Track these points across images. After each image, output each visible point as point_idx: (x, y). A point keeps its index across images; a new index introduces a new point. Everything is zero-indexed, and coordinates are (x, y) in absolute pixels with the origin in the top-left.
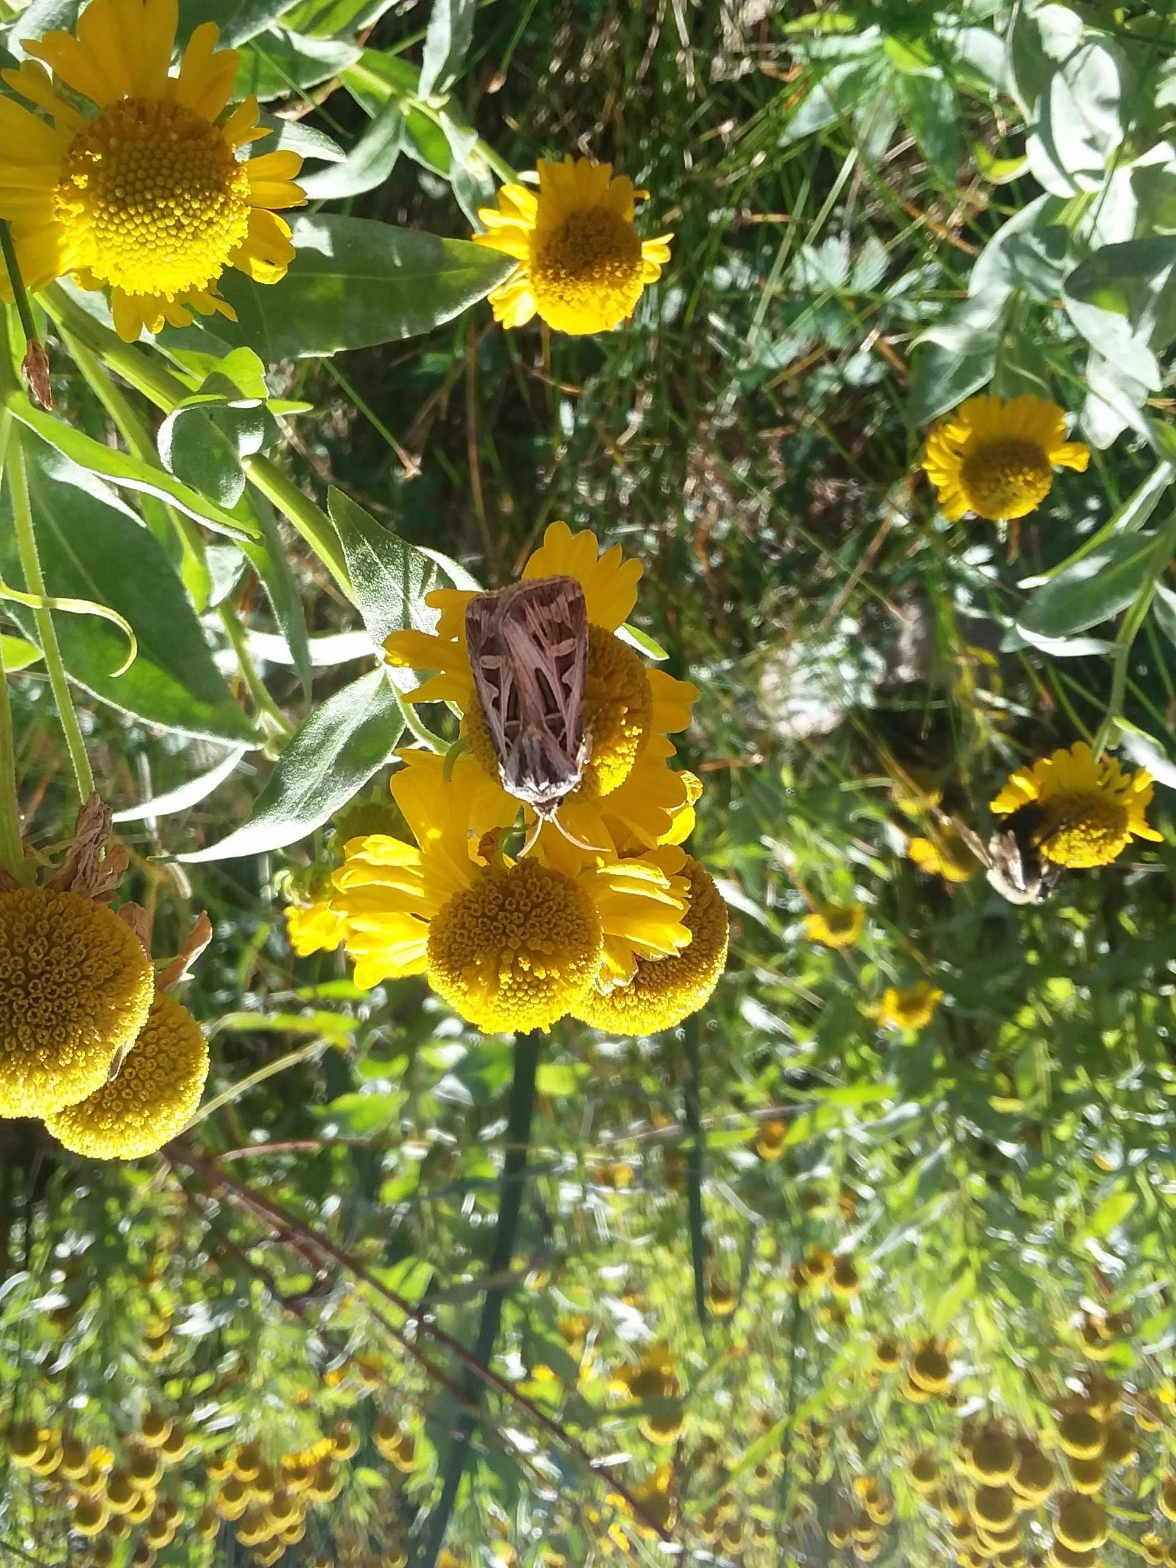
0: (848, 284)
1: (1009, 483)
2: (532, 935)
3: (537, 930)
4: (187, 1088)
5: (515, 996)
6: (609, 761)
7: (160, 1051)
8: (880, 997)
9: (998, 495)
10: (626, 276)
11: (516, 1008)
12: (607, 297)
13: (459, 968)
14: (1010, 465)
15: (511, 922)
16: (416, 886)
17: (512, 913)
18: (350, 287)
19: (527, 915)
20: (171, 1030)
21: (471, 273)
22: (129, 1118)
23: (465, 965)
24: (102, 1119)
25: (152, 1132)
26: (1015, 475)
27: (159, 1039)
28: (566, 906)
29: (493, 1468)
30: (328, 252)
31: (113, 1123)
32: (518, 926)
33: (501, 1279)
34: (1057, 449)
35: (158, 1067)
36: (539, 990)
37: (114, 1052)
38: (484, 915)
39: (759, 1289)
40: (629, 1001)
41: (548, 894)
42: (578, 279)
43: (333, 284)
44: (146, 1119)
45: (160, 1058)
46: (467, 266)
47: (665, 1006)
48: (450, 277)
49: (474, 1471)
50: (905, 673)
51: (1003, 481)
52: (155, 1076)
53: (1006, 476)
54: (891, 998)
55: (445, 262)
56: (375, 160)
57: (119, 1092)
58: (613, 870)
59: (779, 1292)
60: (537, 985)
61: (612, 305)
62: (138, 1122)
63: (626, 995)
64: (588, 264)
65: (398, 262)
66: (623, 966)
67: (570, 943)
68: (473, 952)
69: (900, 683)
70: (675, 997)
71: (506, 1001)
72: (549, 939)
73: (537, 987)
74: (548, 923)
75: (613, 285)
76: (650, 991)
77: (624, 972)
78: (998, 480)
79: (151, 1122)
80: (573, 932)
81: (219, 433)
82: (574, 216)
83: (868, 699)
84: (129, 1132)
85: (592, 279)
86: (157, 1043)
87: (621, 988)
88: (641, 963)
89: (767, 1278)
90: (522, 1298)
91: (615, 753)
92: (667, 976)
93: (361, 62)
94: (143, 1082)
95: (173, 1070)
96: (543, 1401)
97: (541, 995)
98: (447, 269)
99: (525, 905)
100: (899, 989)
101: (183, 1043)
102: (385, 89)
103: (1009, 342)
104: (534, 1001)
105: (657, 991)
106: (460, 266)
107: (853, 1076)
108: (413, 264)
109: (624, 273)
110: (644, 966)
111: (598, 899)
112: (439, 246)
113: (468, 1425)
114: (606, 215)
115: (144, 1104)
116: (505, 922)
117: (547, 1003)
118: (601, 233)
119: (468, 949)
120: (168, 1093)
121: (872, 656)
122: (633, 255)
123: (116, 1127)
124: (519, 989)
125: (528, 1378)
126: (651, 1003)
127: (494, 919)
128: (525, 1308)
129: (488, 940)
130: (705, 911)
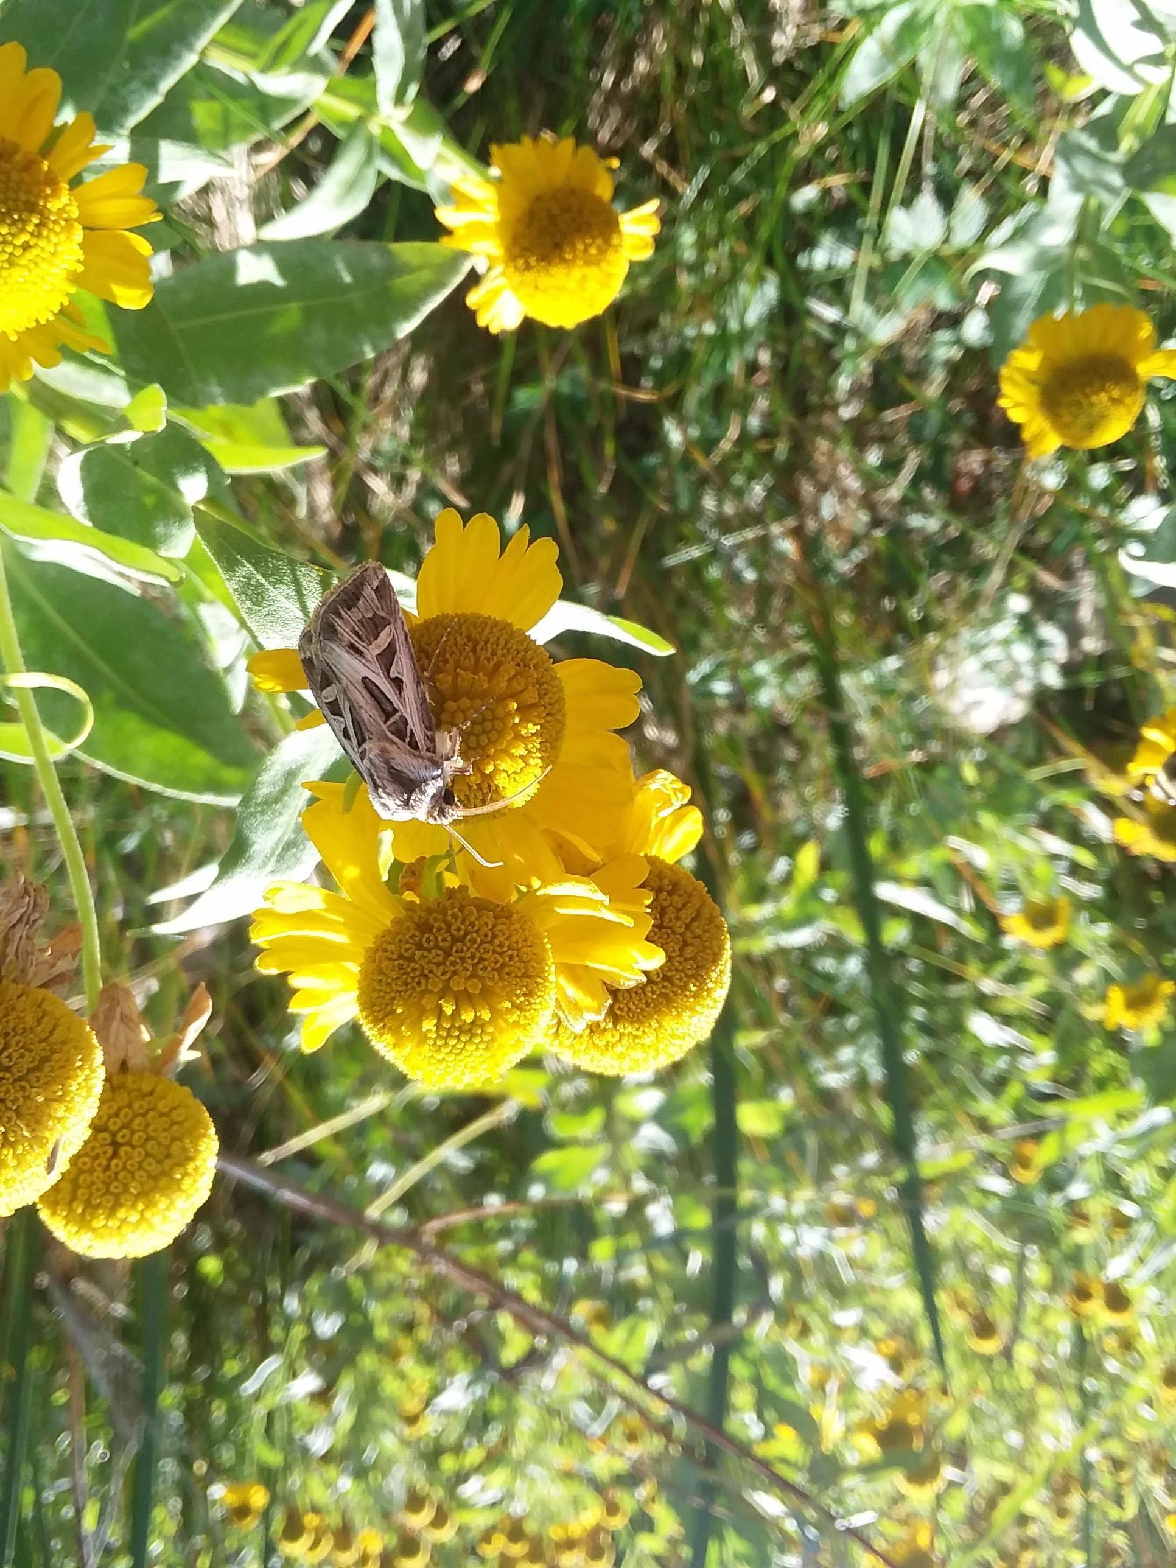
0: (946, 241)
1: (1092, 405)
2: (455, 973)
3: (459, 967)
4: (186, 1174)
5: (446, 1044)
6: (505, 764)
7: (148, 1139)
8: (1103, 998)
9: (1082, 420)
10: (602, 252)
11: (452, 1057)
12: (584, 278)
13: (382, 1020)
14: (1090, 383)
15: (429, 962)
16: (339, 932)
17: (429, 950)
18: (309, 314)
19: (448, 954)
20: (162, 1115)
21: (426, 275)
22: (121, 1213)
23: (388, 1014)
24: (94, 1217)
25: (151, 1226)
26: (1096, 393)
27: (148, 1125)
28: (494, 937)
29: (741, 1533)
30: (279, 282)
31: (107, 1219)
32: (438, 965)
33: (724, 1333)
34: (1146, 358)
35: (148, 1155)
36: (473, 1035)
37: (50, 1146)
38: (401, 957)
39: (1038, 1322)
40: (608, 1036)
41: (472, 925)
42: (549, 264)
43: (290, 316)
44: (142, 1213)
45: (149, 1145)
46: (420, 268)
47: (653, 1038)
48: (404, 283)
49: (722, 1539)
50: (1091, 645)
51: (1085, 402)
52: (145, 1165)
53: (1087, 396)
54: (1116, 996)
55: (394, 269)
56: (351, 186)
57: (108, 1185)
58: (553, 890)
59: (1061, 1323)
60: (470, 1030)
61: (592, 286)
62: (134, 1217)
63: (605, 1030)
64: (558, 246)
65: (347, 279)
66: (593, 996)
67: (501, 978)
68: (393, 999)
69: (1087, 656)
70: (660, 1026)
71: (439, 1050)
72: (474, 975)
73: (470, 1031)
74: (473, 957)
75: (588, 263)
76: (632, 1023)
77: (595, 1004)
78: (1079, 404)
79: (148, 1214)
80: (503, 965)
81: (150, 479)
82: (538, 198)
83: (1053, 678)
84: (125, 1229)
85: (563, 260)
86: (145, 1131)
87: (598, 1024)
88: (614, 993)
89: (1045, 1309)
90: (752, 1352)
91: (511, 756)
92: (648, 1004)
93: (329, 90)
94: (132, 1173)
95: (168, 1156)
96: (784, 1461)
97: (477, 1040)
98: (400, 277)
99: (444, 940)
100: (1123, 985)
101: (175, 1127)
102: (351, 111)
103: (1082, 253)
104: (471, 1048)
105: (639, 1021)
106: (411, 270)
107: (1101, 1084)
108: (364, 276)
109: (599, 249)
110: (620, 995)
111: (543, 928)
112: (388, 253)
113: (709, 1491)
114: (572, 192)
115: (138, 1197)
116: (422, 962)
117: (487, 1048)
118: (568, 210)
119: (388, 996)
120: (163, 1182)
121: (1049, 632)
122: (608, 227)
123: (110, 1224)
124: (449, 1036)
125: (768, 1435)
126: (636, 1037)
127: (411, 959)
128: (754, 1363)
129: (406, 984)
130: (688, 927)
